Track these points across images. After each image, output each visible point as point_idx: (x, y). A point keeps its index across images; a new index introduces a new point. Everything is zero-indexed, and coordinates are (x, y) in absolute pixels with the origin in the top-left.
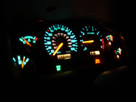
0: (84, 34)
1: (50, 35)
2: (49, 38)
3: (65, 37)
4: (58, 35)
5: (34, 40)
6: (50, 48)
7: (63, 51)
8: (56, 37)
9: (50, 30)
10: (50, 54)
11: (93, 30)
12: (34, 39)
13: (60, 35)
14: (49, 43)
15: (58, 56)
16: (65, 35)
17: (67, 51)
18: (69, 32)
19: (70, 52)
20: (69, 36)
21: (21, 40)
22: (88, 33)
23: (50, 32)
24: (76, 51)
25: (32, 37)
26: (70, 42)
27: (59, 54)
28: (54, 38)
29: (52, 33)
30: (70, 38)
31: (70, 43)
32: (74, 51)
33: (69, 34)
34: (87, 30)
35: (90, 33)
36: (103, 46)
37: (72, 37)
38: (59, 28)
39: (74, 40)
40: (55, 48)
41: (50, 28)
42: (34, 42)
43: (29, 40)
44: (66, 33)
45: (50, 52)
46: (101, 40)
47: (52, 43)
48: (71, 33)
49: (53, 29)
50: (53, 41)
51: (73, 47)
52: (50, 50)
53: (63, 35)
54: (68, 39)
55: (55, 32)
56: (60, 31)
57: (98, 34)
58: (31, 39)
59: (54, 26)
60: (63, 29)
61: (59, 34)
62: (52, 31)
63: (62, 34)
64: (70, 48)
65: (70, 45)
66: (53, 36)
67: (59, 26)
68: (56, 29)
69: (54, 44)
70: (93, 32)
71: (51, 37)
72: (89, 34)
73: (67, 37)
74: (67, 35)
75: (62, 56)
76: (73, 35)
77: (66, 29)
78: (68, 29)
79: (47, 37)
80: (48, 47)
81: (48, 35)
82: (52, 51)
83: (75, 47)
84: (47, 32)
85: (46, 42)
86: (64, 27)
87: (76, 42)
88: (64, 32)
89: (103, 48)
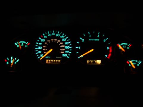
0: (83, 40)
1: (43, 40)
2: (40, 44)
3: (59, 43)
4: (51, 41)
5: (27, 45)
6: (40, 52)
7: (52, 56)
8: (48, 42)
9: (43, 36)
10: (39, 58)
11: (98, 36)
12: (27, 44)
13: (54, 41)
14: (40, 48)
15: (47, 61)
16: (59, 41)
17: (57, 57)
18: (65, 38)
19: (61, 58)
20: (64, 42)
21: (16, 44)
22: (89, 40)
23: (43, 38)
25: (25, 42)
26: (64, 48)
27: (48, 59)
28: (45, 43)
29: (45, 39)
30: (64, 44)
31: (62, 49)
32: (65, 57)
33: (63, 40)
34: (90, 36)
35: (93, 40)
36: (110, 55)
37: (66, 43)
38: (53, 34)
39: (69, 47)
40: (45, 52)
41: (44, 35)
43: (22, 44)
44: (61, 39)
45: (40, 56)
46: (108, 48)
47: (43, 48)
48: (67, 39)
49: (47, 35)
50: (44, 46)
51: (65, 53)
52: (40, 54)
53: (57, 41)
54: (61, 45)
55: (49, 38)
56: (54, 37)
57: (105, 41)
58: (24, 44)
59: (48, 32)
60: (57, 35)
61: (52, 40)
62: (45, 37)
63: (56, 40)
64: (62, 54)
65: (62, 51)
66: (46, 41)
67: (55, 32)
68: (50, 35)
69: (44, 49)
70: (98, 38)
71: (43, 43)
72: (91, 41)
73: (61, 43)
74: (61, 41)
75: (51, 61)
76: (68, 42)
77: (61, 35)
78: (64, 35)
79: (39, 42)
80: (38, 52)
81: (40, 40)
82: (41, 55)
83: (68, 54)
84: (40, 38)
85: (37, 47)
86: (60, 33)
87: (70, 49)
88: (59, 38)
89: (109, 58)
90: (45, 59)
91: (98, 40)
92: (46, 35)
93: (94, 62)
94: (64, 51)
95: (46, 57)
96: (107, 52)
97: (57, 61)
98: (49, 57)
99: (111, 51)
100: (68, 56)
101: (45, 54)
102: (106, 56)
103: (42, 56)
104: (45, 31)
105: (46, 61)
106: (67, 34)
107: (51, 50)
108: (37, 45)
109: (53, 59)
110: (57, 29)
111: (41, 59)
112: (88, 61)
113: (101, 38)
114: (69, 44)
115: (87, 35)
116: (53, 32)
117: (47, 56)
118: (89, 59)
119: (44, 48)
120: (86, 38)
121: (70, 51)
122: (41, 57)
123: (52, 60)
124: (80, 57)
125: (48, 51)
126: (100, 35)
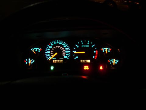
1: (50, 47)
2: (49, 49)
3: (62, 48)
4: (56, 48)
6: (49, 55)
7: (57, 58)
8: (54, 49)
9: (51, 44)
10: (48, 59)
11: (88, 43)
12: (39, 49)
13: (58, 47)
14: (49, 52)
15: (54, 61)
16: (61, 47)
17: (61, 58)
18: (65, 45)
19: (63, 59)
20: (65, 48)
21: (32, 50)
22: (82, 46)
23: (50, 45)
24: (68, 58)
25: (38, 49)
26: (65, 52)
27: (54, 60)
28: (52, 49)
29: (52, 46)
30: (65, 49)
31: (64, 53)
32: (66, 58)
34: (82, 44)
35: (84, 46)
36: (96, 56)
37: (66, 49)
38: (57, 43)
40: (52, 55)
41: (51, 43)
42: (39, 51)
43: (36, 50)
44: (63, 46)
45: (48, 58)
46: (95, 52)
47: (51, 52)
48: (67, 46)
50: (52, 51)
51: (66, 56)
52: (48, 57)
53: (60, 48)
54: (63, 50)
55: (55, 45)
56: (58, 45)
57: (92, 46)
58: (37, 50)
59: (54, 41)
60: (60, 43)
61: (57, 47)
62: (52, 45)
63: (59, 47)
64: (64, 56)
66: (53, 48)
67: (58, 41)
68: (55, 43)
69: (51, 53)
71: (51, 49)
73: (63, 49)
74: (63, 48)
75: (56, 61)
76: (68, 48)
77: (63, 43)
78: (65, 43)
79: (48, 48)
80: (47, 55)
81: (49, 47)
82: (50, 57)
83: (67, 56)
84: (48, 46)
85: (47, 52)
86: (62, 42)
87: (69, 52)
88: (61, 45)
89: (95, 58)
90: (52, 60)
91: (88, 46)
92: (52, 43)
93: (85, 61)
94: (65, 54)
95: (53, 59)
96: (95, 54)
97: (60, 61)
98: (55, 59)
100: (68, 57)
102: (94, 57)
103: (50, 58)
104: (52, 40)
105: (53, 61)
106: (67, 43)
107: (56, 54)
108: (46, 50)
109: (58, 60)
110: (60, 39)
111: (49, 60)
113: (90, 45)
114: (69, 49)
115: (80, 43)
117: (53, 57)
118: (82, 60)
119: (52, 52)
120: (80, 45)
121: (69, 54)
122: (49, 59)
123: (57, 61)
124: (76, 58)
125: (54, 54)
126: (89, 43)
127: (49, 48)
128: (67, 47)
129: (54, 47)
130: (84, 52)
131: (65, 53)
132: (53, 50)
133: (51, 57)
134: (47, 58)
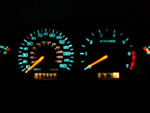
0: (91, 42)
2: (26, 49)
3: (54, 47)
4: (42, 44)
5: (5, 51)
6: (25, 62)
7: (43, 67)
8: (38, 47)
9: (31, 37)
10: (23, 70)
11: (114, 36)
12: (6, 49)
13: (46, 44)
14: (25, 55)
15: (36, 74)
16: (54, 44)
17: (52, 68)
18: (63, 39)
19: (57, 70)
20: (62, 46)
22: (101, 41)
23: (30, 40)
24: (68, 69)
25: (3, 47)
26: (62, 54)
27: (38, 72)
28: (34, 48)
29: (33, 41)
30: (62, 49)
31: (59, 57)
32: (64, 69)
33: (61, 42)
34: (101, 36)
35: (106, 41)
36: (133, 64)
37: (65, 47)
38: (45, 34)
39: (69, 52)
40: (32, 62)
41: (31, 35)
42: (5, 53)
44: (57, 41)
45: (25, 67)
46: (129, 54)
47: (30, 55)
48: (66, 42)
49: (36, 35)
50: (32, 53)
51: (63, 63)
52: (24, 65)
53: (51, 45)
54: (57, 50)
55: (39, 40)
56: (47, 38)
57: (124, 42)
58: (1, 49)
60: (51, 35)
61: (44, 42)
62: (33, 38)
63: (49, 42)
64: (59, 63)
66: (35, 45)
67: (48, 31)
68: (40, 35)
69: (32, 57)
70: (113, 39)
71: (30, 47)
72: (104, 43)
73: (58, 47)
74: (58, 44)
75: (42, 75)
76: (68, 45)
77: (58, 35)
78: (62, 35)
79: (24, 47)
80: (22, 61)
81: (26, 43)
82: (27, 67)
83: (68, 63)
84: (25, 41)
85: (21, 54)
86: (55, 32)
87: (71, 55)
88: (54, 40)
89: (131, 69)
90: (32, 72)
91: (114, 41)
92: (34, 36)
93: (109, 76)
94: (62, 59)
95: (35, 69)
96: (129, 60)
97: (51, 75)
98: (39, 69)
99: (134, 58)
100: (68, 66)
101: (33, 64)
102: (128, 65)
103: (29, 68)
104: (33, 30)
105: (34, 76)
106: (66, 34)
107: (42, 58)
108: (21, 50)
109: (46, 72)
111: (26, 72)
112: (99, 74)
113: (119, 39)
114: (70, 48)
115: (97, 34)
116: (46, 30)
117: (35, 67)
118: (101, 72)
119: (32, 55)
120: (96, 39)
121: (71, 59)
122: (26, 70)
123: (44, 74)
124: (87, 68)
125: (37, 59)
126: (116, 33)
127: (26, 45)
128: (66, 44)
129: (38, 44)
130: (105, 57)
131: (62, 57)
132: (34, 51)
133: (31, 65)
134: (23, 68)
